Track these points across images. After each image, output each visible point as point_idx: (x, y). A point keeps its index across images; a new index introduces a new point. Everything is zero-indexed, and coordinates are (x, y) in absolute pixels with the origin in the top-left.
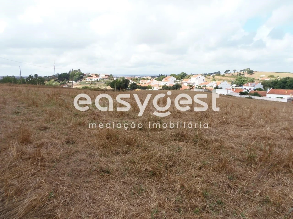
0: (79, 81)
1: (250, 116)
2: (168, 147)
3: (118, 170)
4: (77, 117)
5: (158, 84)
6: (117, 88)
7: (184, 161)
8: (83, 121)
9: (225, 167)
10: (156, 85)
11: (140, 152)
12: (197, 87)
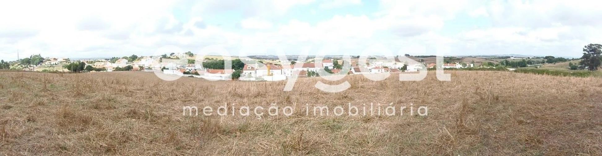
0: (39, 65)
1: (192, 92)
2: (122, 124)
3: (75, 147)
4: (38, 98)
5: (111, 65)
6: (74, 70)
7: (136, 136)
8: (42, 101)
9: (173, 139)
10: (110, 67)
11: (95, 129)
12: (147, 68)
